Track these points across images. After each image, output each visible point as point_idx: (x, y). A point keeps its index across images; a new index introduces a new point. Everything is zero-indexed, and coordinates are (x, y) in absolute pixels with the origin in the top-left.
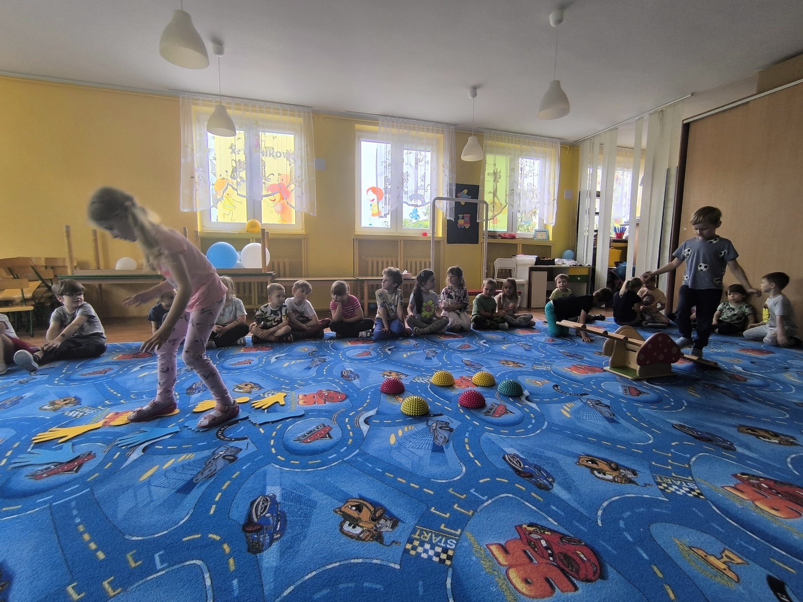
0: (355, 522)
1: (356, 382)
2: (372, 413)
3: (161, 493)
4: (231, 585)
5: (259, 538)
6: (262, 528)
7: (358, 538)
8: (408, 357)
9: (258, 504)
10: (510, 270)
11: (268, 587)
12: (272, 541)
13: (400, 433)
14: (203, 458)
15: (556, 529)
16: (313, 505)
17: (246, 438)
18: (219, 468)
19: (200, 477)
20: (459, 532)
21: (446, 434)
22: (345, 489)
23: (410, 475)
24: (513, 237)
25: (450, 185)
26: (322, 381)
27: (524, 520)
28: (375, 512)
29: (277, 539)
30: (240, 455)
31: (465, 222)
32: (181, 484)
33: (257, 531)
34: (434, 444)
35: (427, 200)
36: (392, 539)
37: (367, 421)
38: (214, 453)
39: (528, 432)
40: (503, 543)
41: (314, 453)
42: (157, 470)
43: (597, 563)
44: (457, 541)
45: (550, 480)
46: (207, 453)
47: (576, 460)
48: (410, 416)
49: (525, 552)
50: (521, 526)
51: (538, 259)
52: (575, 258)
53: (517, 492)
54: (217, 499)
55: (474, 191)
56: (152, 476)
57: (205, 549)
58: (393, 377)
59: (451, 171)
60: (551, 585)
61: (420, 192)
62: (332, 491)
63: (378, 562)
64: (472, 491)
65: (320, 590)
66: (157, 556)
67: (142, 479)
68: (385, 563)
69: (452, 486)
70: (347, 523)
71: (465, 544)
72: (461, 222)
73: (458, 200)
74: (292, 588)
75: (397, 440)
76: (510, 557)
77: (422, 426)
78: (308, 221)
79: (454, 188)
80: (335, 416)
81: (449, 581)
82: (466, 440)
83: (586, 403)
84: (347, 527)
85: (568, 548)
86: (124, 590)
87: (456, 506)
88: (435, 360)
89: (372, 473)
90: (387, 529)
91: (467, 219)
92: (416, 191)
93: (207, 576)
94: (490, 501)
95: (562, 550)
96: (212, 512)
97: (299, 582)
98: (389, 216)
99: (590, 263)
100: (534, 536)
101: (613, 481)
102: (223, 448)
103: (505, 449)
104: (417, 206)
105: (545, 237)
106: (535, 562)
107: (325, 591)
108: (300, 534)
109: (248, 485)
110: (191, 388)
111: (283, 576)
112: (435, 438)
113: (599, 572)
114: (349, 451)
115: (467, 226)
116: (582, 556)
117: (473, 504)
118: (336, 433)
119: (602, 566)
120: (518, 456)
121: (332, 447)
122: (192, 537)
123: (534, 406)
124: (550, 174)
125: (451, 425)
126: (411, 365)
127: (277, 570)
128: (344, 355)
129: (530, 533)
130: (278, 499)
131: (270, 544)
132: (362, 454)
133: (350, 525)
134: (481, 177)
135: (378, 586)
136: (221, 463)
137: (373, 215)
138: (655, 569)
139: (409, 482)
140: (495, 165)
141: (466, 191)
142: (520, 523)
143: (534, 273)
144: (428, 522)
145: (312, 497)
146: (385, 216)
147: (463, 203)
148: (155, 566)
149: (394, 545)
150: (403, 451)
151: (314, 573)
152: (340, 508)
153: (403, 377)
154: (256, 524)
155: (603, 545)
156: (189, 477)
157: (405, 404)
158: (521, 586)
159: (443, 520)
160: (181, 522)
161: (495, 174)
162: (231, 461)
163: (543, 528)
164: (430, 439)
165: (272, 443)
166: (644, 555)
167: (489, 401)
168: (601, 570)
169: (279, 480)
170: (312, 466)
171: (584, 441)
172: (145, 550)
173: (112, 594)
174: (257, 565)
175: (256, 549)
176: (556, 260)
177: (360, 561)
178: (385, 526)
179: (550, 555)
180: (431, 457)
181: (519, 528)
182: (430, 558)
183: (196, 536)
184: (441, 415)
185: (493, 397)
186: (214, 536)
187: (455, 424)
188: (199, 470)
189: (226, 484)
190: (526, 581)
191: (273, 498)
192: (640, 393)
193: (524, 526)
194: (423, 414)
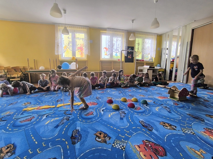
0: (99, 138)
1: (100, 100)
2: (104, 108)
3: (50, 128)
4: (68, 152)
5: (75, 141)
6: (75, 138)
7: (100, 142)
8: (114, 93)
9: (75, 131)
10: (142, 70)
11: (77, 153)
12: (78, 141)
13: (112, 114)
14: (61, 119)
15: (153, 142)
16: (88, 132)
17: (71, 114)
18: (65, 122)
19: (60, 124)
20: (127, 141)
21: (124, 115)
22: (97, 129)
23: (114, 125)
24: (143, 61)
25: (126, 47)
26: (91, 99)
27: (145, 139)
28: (105, 135)
29: (79, 141)
30: (70, 119)
31: (130, 57)
32: (55, 125)
33: (74, 139)
34: (121, 117)
35: (120, 51)
36: (109, 143)
37: (103, 111)
38: (63, 118)
39: (146, 115)
40: (139, 145)
41: (89, 119)
42: (49, 122)
43: (164, 151)
44: (126, 144)
45: (152, 128)
46: (62, 118)
47: (159, 123)
48: (114, 109)
49: (144, 147)
50: (144, 140)
51: (150, 67)
52: (160, 67)
53: (143, 131)
54: (64, 130)
55: (133, 48)
56: (48, 123)
57: (61, 143)
58: (110, 99)
59: (126, 43)
60: (151, 157)
61: (118, 49)
62: (93, 129)
63: (105, 148)
64: (131, 130)
65: (90, 155)
66: (49, 144)
67: (46, 124)
68: (107, 149)
69: (125, 129)
70: (97, 138)
71: (128, 145)
72: (129, 57)
73: (128, 51)
74: (83, 154)
75: (111, 116)
76: (140, 149)
77: (117, 112)
78: (88, 56)
79: (127, 47)
80: (94, 109)
81: (124, 154)
82: (129, 116)
83: (162, 107)
84: (97, 139)
85: (157, 147)
86: (42, 152)
87: (126, 134)
88: (121, 94)
89: (104, 125)
90: (107, 140)
91: (130, 56)
92: (117, 48)
93: (62, 149)
94: (135, 133)
95: (155, 148)
96: (63, 133)
97: (85, 153)
98: (109, 55)
99: (165, 68)
100: (147, 143)
101: (170, 129)
102: (66, 117)
103: (140, 119)
104: (117, 52)
105: (152, 61)
106: (147, 150)
107: (92, 155)
108: (85, 140)
109: (72, 127)
110: (58, 100)
111: (81, 151)
112: (121, 116)
113: (165, 154)
114: (98, 119)
115: (130, 58)
116: (160, 149)
117: (131, 134)
118: (95, 114)
119: (166, 152)
120: (143, 121)
121: (93, 117)
122: (58, 139)
123: (148, 107)
124: (154, 43)
125: (125, 112)
126: (115, 95)
127: (79, 149)
128: (97, 92)
129: (146, 142)
130: (80, 131)
131: (78, 142)
132: (101, 119)
133: (98, 138)
134: (135, 44)
135: (105, 155)
136: (65, 121)
137: (105, 55)
138: (181, 154)
139: (114, 127)
140: (138, 41)
141: (130, 48)
142: (143, 140)
143: (149, 70)
144: (118, 138)
145: (88, 130)
146: (108, 55)
147: (129, 52)
148: (49, 146)
149: (109, 144)
150: (112, 119)
151: (89, 150)
152: (95, 134)
153: (113, 99)
154: (74, 137)
155: (166, 147)
156: (57, 124)
157: (113, 106)
158: (143, 157)
159: (123, 138)
160: (55, 135)
161: (138, 43)
162: (68, 120)
163: (150, 141)
164: (119, 116)
165: (78, 116)
166: (178, 150)
167: (136, 106)
168: (165, 153)
169: (80, 126)
170: (88, 122)
171: (162, 117)
172: (47, 142)
173: (39, 152)
174: (74, 147)
175: (74, 143)
176: (155, 67)
177: (101, 148)
178: (107, 139)
179: (151, 149)
180: (120, 121)
181: (143, 141)
182: (119, 148)
183: (59, 139)
184: (123, 109)
185: (137, 105)
186: (64, 139)
187: (126, 112)
188: (60, 122)
189: (67, 126)
190: (145, 156)
191: (78, 130)
192: (178, 104)
193: (145, 141)
194: (118, 109)
